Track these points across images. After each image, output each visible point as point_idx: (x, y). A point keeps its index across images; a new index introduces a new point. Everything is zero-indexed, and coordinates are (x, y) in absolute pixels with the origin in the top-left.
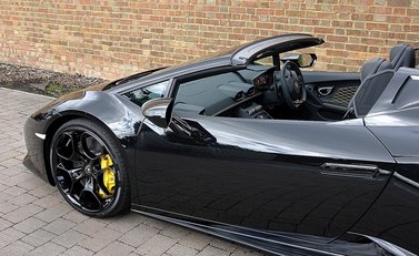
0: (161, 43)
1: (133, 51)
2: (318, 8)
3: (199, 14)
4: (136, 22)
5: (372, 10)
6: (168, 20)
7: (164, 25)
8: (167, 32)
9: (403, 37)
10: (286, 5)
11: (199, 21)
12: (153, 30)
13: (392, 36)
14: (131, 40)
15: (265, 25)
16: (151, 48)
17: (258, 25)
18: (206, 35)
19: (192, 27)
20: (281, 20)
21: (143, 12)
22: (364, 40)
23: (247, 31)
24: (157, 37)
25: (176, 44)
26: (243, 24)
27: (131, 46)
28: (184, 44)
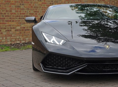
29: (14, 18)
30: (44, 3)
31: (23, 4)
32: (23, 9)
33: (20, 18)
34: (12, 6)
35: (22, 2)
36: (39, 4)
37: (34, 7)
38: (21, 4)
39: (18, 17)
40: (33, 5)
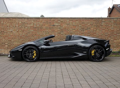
0: (11, 43)
1: (2, 46)
2: (46, 34)
3: (21, 37)
4: (4, 39)
5: (55, 34)
6: (13, 38)
7: (12, 39)
8: (12, 41)
9: (60, 38)
10: (40, 34)
11: (21, 38)
12: (8, 41)
13: (59, 38)
14: (2, 43)
15: (36, 38)
16: (8, 44)
17: (34, 38)
18: (22, 41)
19: (19, 39)
20: (39, 37)
21: (6, 37)
22: (54, 39)
23: (32, 39)
24: (10, 42)
25: (15, 43)
26: (31, 38)
27: (2, 45)
28: (17, 43)
29: (56, 39)
30: (77, 31)
31: (62, 32)
32: (63, 34)
33: (60, 39)
34: (56, 33)
35: (62, 31)
36: (74, 32)
37: (70, 33)
38: (61, 32)
39: (59, 39)
40: (69, 32)
